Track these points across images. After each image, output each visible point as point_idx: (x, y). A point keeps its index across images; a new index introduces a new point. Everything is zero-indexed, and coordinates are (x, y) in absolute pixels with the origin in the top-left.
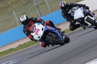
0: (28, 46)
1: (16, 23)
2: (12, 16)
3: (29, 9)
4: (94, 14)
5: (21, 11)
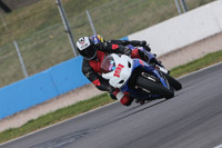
0: (47, 124)
1: (20, 70)
2: (11, 54)
3: (51, 37)
5: (32, 43)
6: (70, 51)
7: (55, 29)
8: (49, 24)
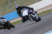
4: (36, 13)
5: (2, 9)
6: (11, 11)
7: (8, 5)
8: (6, 5)
